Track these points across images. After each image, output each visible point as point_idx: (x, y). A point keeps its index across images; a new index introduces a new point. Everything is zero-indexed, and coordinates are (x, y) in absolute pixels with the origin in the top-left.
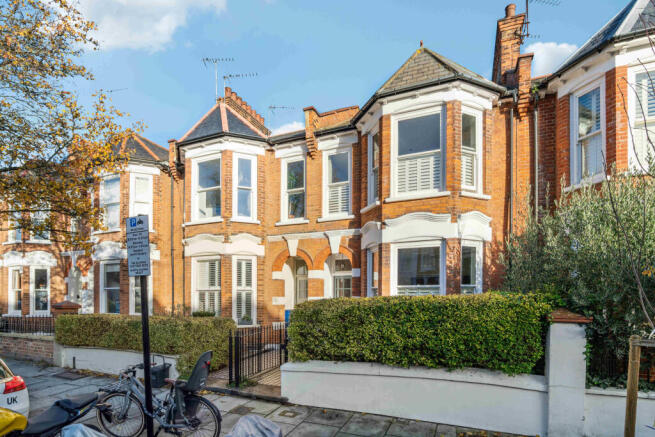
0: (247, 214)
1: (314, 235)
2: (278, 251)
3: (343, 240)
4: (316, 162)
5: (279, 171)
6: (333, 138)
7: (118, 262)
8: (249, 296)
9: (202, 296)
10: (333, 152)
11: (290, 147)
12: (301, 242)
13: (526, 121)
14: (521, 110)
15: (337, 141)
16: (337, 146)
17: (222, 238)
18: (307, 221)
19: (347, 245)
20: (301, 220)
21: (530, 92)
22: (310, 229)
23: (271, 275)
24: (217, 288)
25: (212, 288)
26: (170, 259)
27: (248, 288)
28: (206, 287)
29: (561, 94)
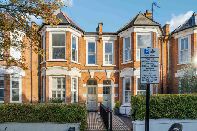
0: (75, 60)
1: (101, 71)
2: (85, 76)
3: (111, 74)
4: (101, 44)
5: (85, 45)
6: (108, 37)
7: (3, 75)
8: (75, 93)
9: (54, 93)
10: (107, 42)
11: (91, 36)
12: (95, 73)
13: (165, 43)
14: (165, 40)
15: (109, 38)
16: (109, 40)
17: (67, 68)
18: (98, 65)
19: (113, 75)
20: (94, 65)
21: (169, 35)
22: (98, 68)
23: (83, 85)
24: (62, 90)
25: (60, 90)
26: (30, 76)
27: (75, 90)
28: (56, 89)
29: (176, 38)
